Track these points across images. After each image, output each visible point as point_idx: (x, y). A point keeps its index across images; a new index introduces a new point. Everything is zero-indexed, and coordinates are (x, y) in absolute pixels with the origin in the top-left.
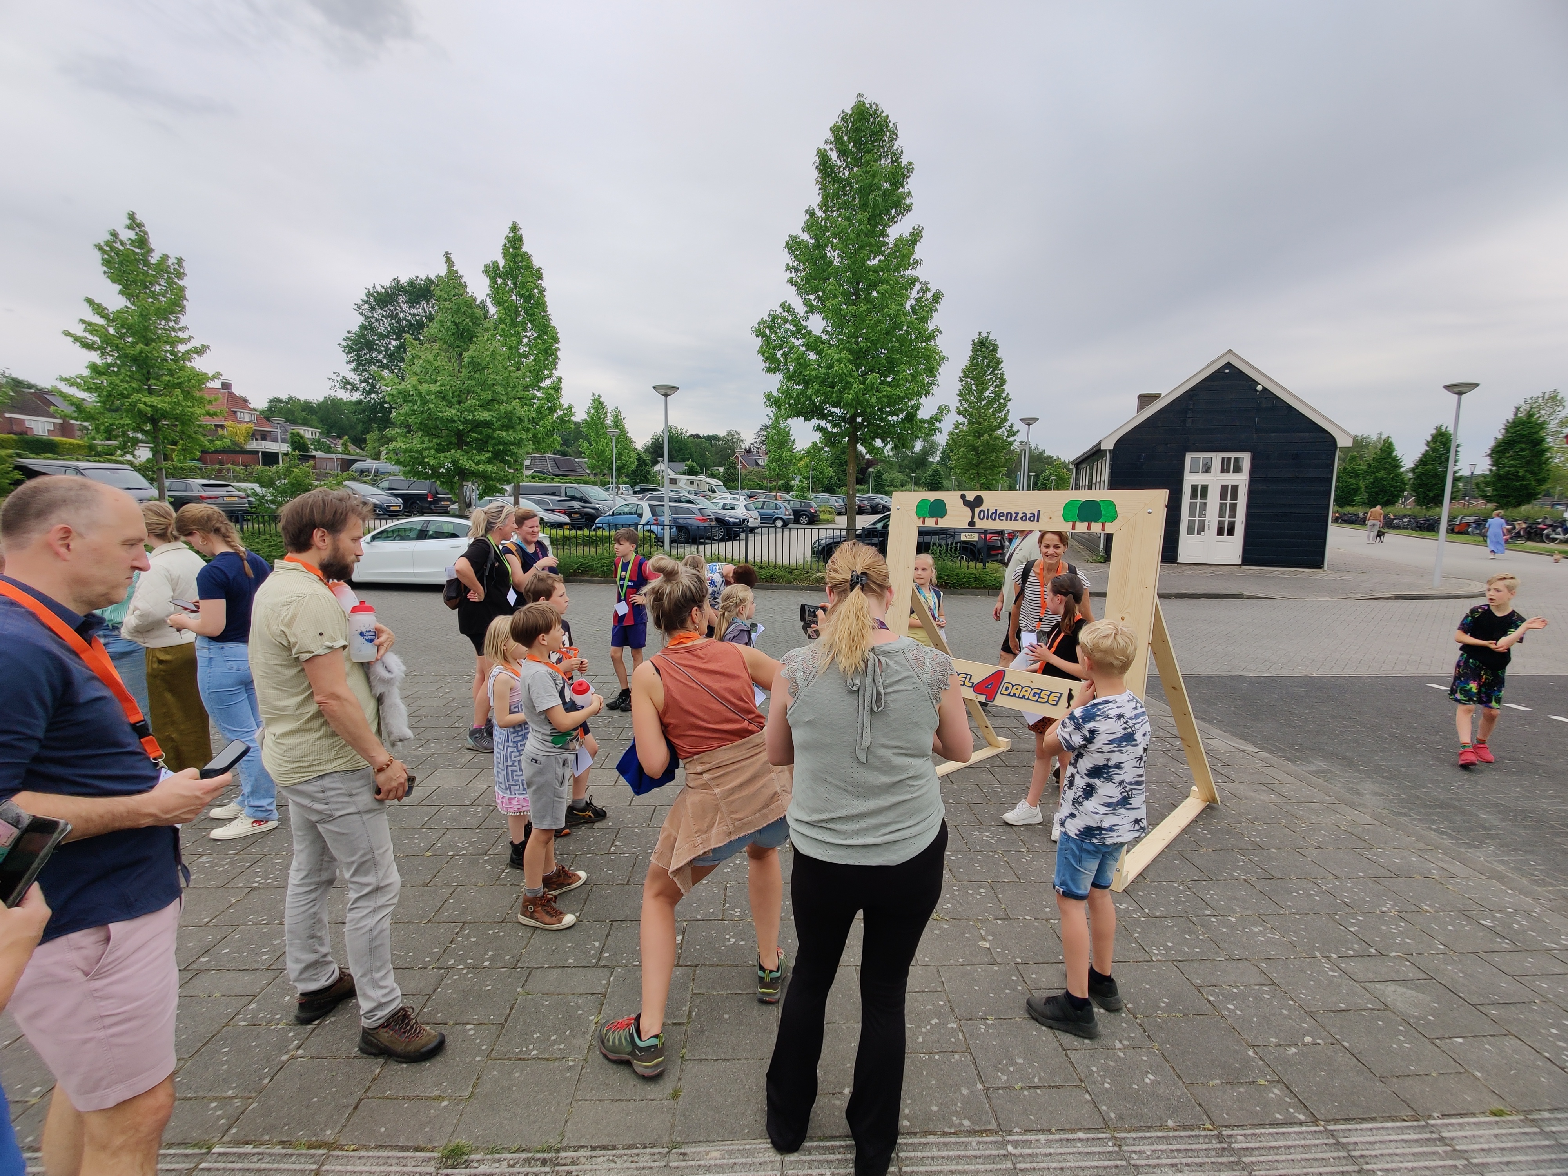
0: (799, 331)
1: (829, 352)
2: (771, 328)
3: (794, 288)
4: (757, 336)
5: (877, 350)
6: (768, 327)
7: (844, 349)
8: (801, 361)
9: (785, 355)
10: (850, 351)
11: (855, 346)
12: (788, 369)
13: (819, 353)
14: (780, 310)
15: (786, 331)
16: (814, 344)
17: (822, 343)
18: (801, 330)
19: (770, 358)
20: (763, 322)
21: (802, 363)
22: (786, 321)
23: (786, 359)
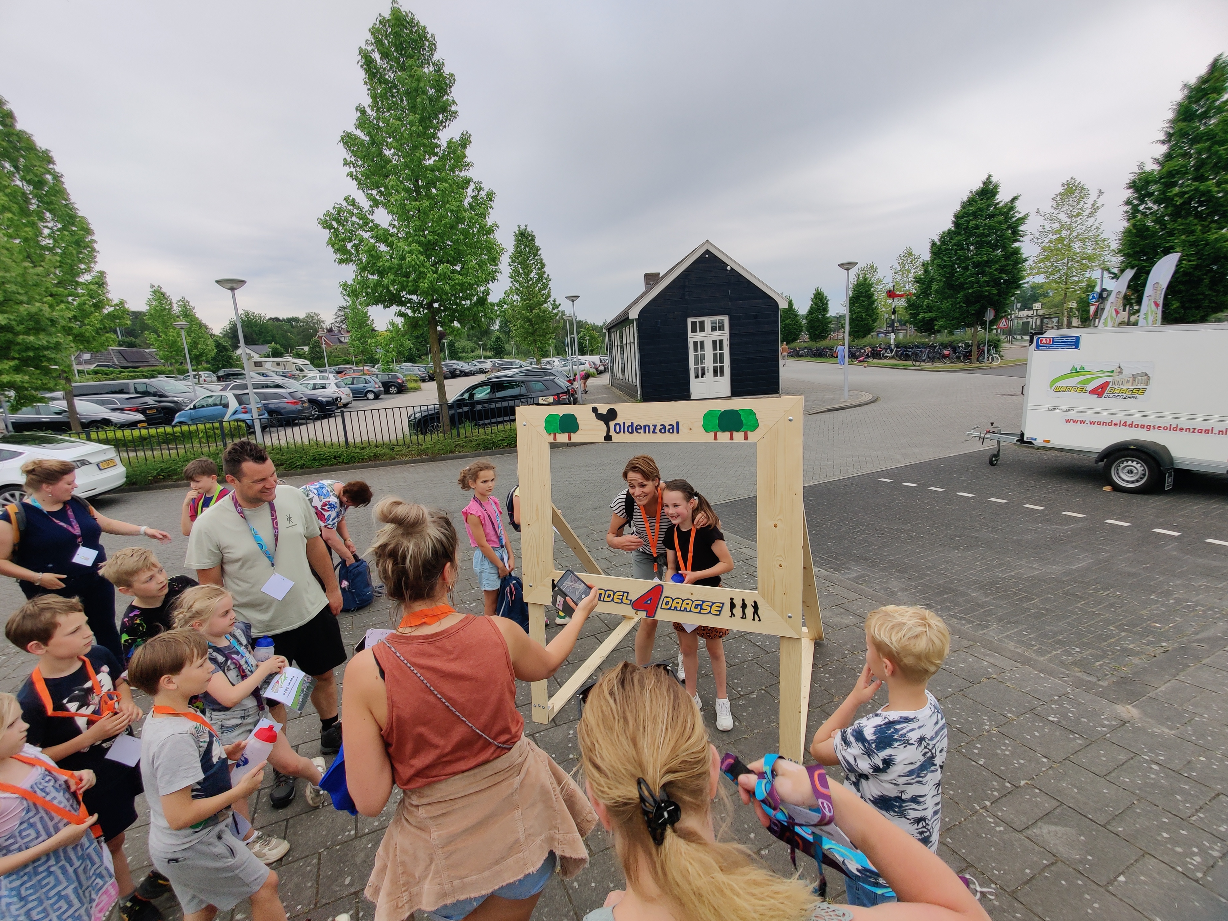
0: (366, 224)
1: (399, 244)
2: (338, 221)
3: (355, 183)
4: (324, 228)
5: (443, 242)
6: (334, 219)
7: (412, 242)
8: (373, 253)
9: (356, 247)
10: (419, 243)
11: (423, 239)
12: (360, 260)
13: (390, 245)
14: (344, 204)
15: (353, 224)
16: (384, 237)
17: (392, 235)
18: (368, 224)
19: (341, 250)
20: (328, 214)
21: (374, 256)
22: (352, 215)
23: (357, 251)
